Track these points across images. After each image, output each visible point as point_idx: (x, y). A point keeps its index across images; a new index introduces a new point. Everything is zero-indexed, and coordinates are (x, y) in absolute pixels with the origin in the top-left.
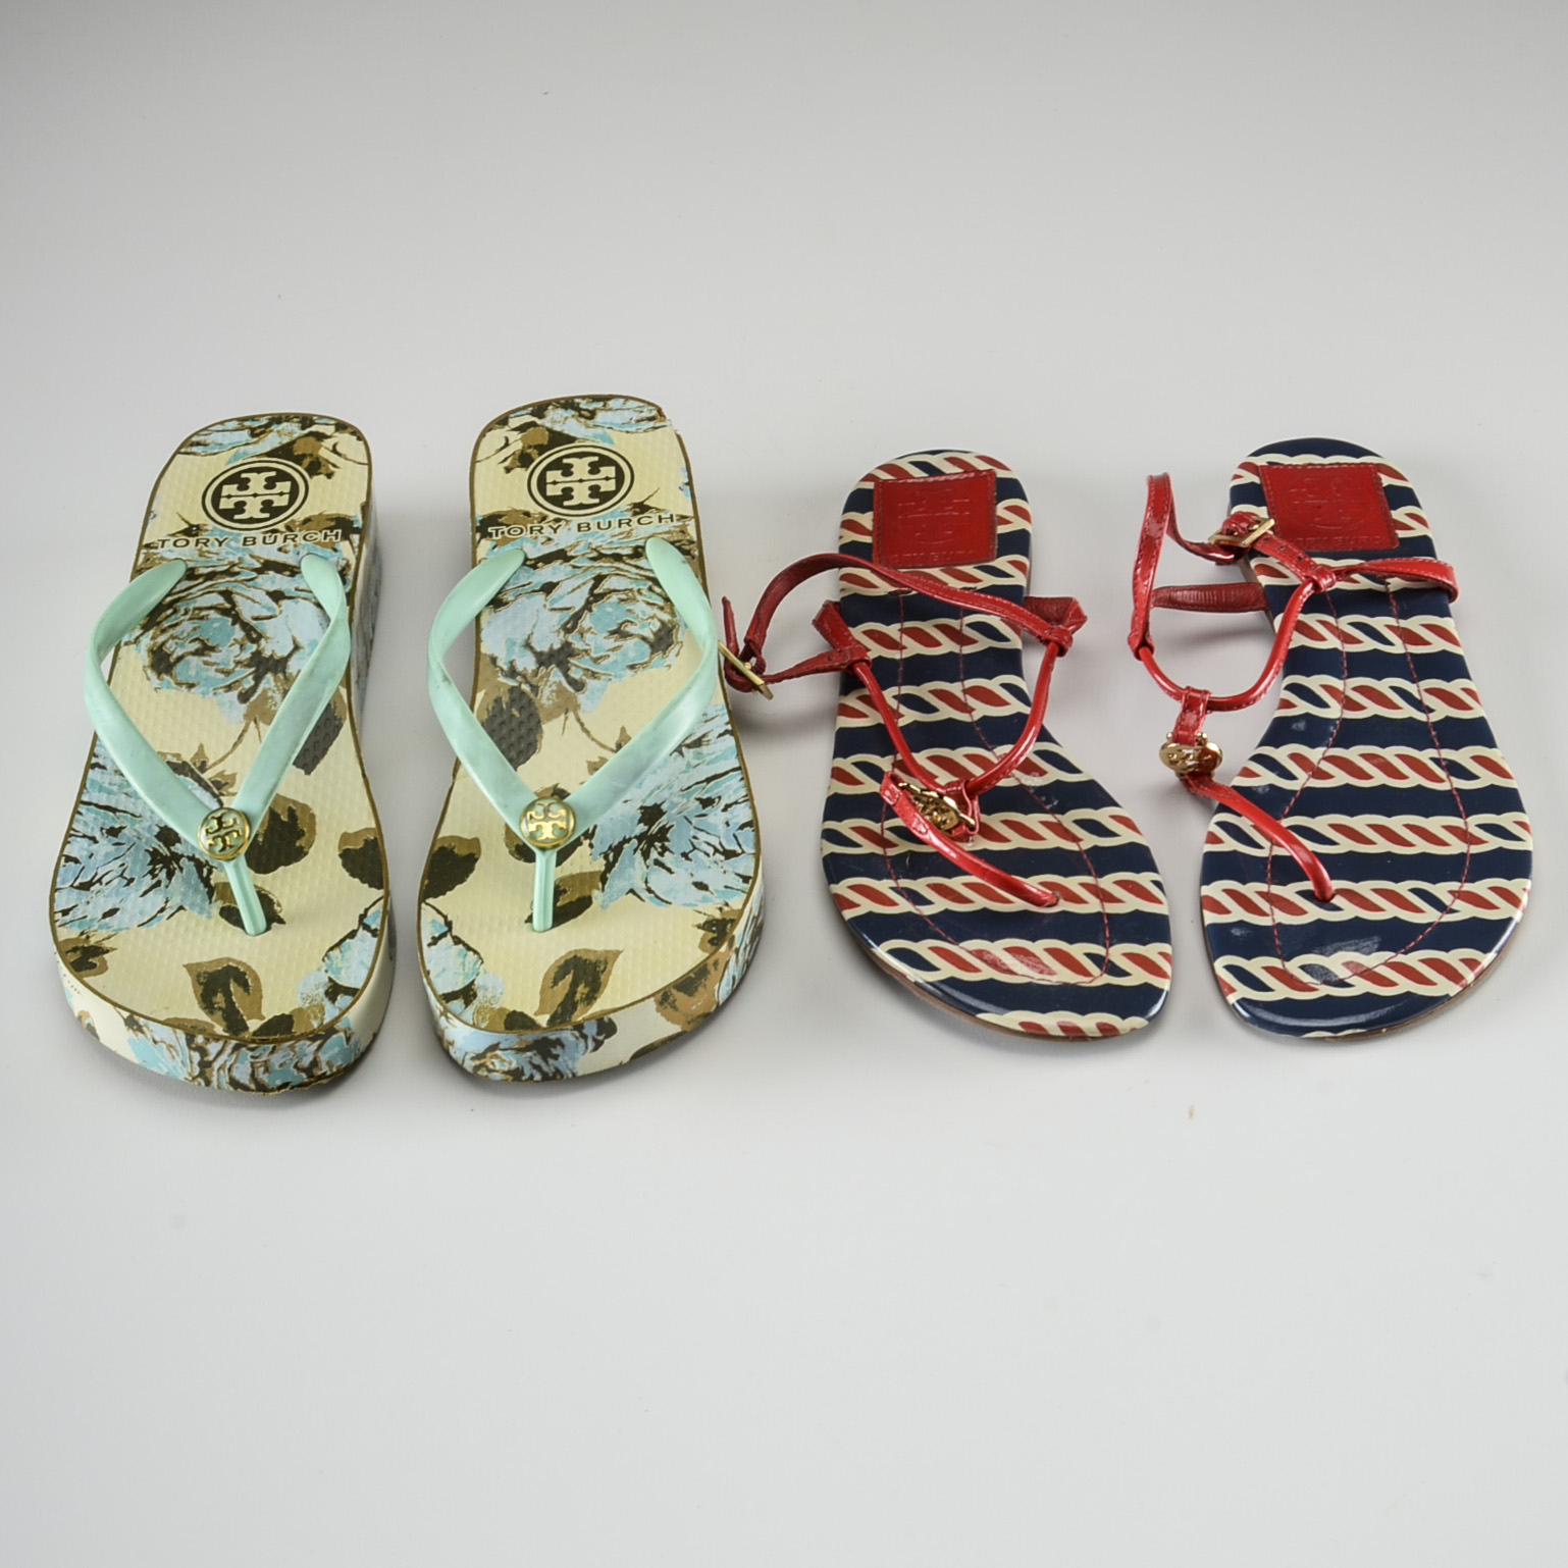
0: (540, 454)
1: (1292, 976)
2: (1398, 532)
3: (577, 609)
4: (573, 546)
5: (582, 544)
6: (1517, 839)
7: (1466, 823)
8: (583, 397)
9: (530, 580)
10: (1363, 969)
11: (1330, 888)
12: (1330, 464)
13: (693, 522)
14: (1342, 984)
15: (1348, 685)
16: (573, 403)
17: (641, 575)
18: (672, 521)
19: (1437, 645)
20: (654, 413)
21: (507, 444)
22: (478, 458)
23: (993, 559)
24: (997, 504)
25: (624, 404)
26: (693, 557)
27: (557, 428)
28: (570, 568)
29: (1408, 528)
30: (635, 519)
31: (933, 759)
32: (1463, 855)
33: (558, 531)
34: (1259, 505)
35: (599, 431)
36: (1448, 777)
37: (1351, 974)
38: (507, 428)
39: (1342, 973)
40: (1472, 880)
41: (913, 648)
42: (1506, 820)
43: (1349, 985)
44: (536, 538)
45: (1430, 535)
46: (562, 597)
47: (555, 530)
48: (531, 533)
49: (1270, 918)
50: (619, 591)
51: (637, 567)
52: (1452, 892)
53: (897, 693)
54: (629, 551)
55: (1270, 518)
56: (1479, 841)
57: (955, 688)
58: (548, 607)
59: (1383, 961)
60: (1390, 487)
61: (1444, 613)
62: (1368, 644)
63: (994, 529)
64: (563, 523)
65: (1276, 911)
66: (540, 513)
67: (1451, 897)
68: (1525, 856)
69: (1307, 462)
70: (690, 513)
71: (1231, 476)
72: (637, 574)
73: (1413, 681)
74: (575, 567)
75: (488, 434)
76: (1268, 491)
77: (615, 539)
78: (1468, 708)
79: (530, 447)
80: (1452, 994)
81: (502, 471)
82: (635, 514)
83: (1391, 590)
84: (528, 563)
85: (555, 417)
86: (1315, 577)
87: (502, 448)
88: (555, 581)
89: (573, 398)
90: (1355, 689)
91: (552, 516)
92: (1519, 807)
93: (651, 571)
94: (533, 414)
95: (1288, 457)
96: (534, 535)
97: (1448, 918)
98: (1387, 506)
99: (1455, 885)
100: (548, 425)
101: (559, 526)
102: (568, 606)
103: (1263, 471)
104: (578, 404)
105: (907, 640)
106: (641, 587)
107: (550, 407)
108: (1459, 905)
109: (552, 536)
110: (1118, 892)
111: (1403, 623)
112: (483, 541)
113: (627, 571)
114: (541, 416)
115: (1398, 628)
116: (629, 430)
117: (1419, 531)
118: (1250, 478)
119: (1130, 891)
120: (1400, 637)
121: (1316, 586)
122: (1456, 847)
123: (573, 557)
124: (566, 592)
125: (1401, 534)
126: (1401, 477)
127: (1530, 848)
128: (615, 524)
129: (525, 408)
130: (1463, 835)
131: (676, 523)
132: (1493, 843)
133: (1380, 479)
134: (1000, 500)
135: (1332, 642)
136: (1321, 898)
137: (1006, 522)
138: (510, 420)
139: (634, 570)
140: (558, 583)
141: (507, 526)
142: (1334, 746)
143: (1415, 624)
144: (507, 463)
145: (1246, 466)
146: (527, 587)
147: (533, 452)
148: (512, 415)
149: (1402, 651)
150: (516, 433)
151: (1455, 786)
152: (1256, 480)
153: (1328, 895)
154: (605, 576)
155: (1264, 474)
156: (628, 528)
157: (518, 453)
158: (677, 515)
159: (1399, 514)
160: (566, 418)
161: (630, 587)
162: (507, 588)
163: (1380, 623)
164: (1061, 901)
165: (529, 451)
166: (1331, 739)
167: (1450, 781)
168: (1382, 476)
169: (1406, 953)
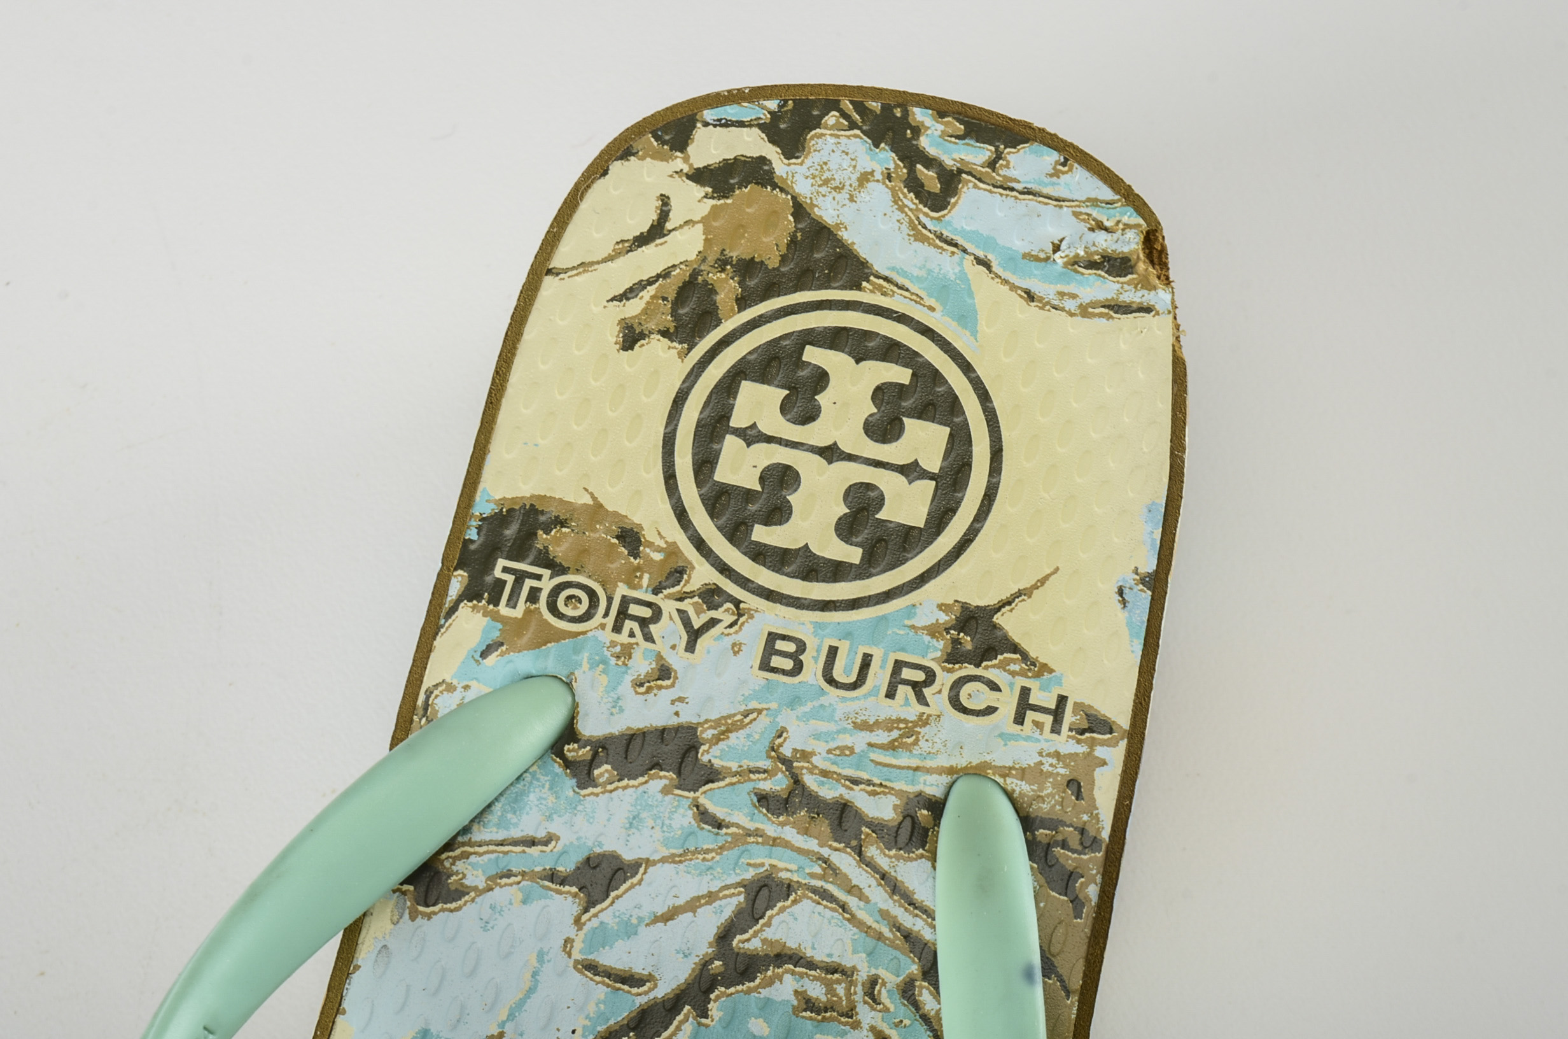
0: (743, 303)
3: (663, 989)
4: (727, 727)
5: (761, 727)
8: (942, 108)
9: (553, 828)
13: (1114, 755)
16: (905, 122)
17: (897, 927)
18: (1056, 729)
20: (1130, 244)
21: (656, 231)
22: (556, 262)
25: (1056, 174)
26: (1077, 903)
27: (827, 211)
28: (685, 818)
30: (945, 679)
33: (703, 642)
35: (947, 263)
38: (679, 164)
44: (626, 652)
46: (629, 930)
47: (694, 635)
48: (617, 629)
50: (811, 965)
51: (895, 888)
54: (884, 809)
58: (577, 955)
64: (724, 614)
66: (672, 551)
70: (1121, 714)
72: (884, 914)
74: (704, 816)
75: (616, 167)
77: (859, 740)
79: (723, 263)
81: (612, 335)
82: (954, 657)
84: (571, 750)
85: (836, 160)
87: (642, 240)
88: (628, 856)
89: (906, 100)
91: (702, 574)
93: (929, 913)
94: (771, 130)
96: (623, 637)
100: (803, 188)
101: (713, 622)
102: (639, 968)
104: (917, 131)
106: (883, 973)
107: (832, 118)
109: (677, 660)
112: (465, 609)
113: (852, 890)
114: (792, 146)
116: (1037, 288)
123: (711, 775)
124: (646, 912)
128: (879, 676)
129: (757, 94)
131: (1066, 743)
138: (700, 134)
139: (879, 896)
140: (635, 866)
141: (557, 568)
144: (634, 308)
146: (534, 851)
147: (727, 287)
148: (709, 115)
150: (698, 191)
154: (789, 889)
156: (913, 710)
157: (679, 276)
158: (1078, 706)
160: (865, 178)
161: (847, 962)
162: (478, 835)
165: (714, 277)
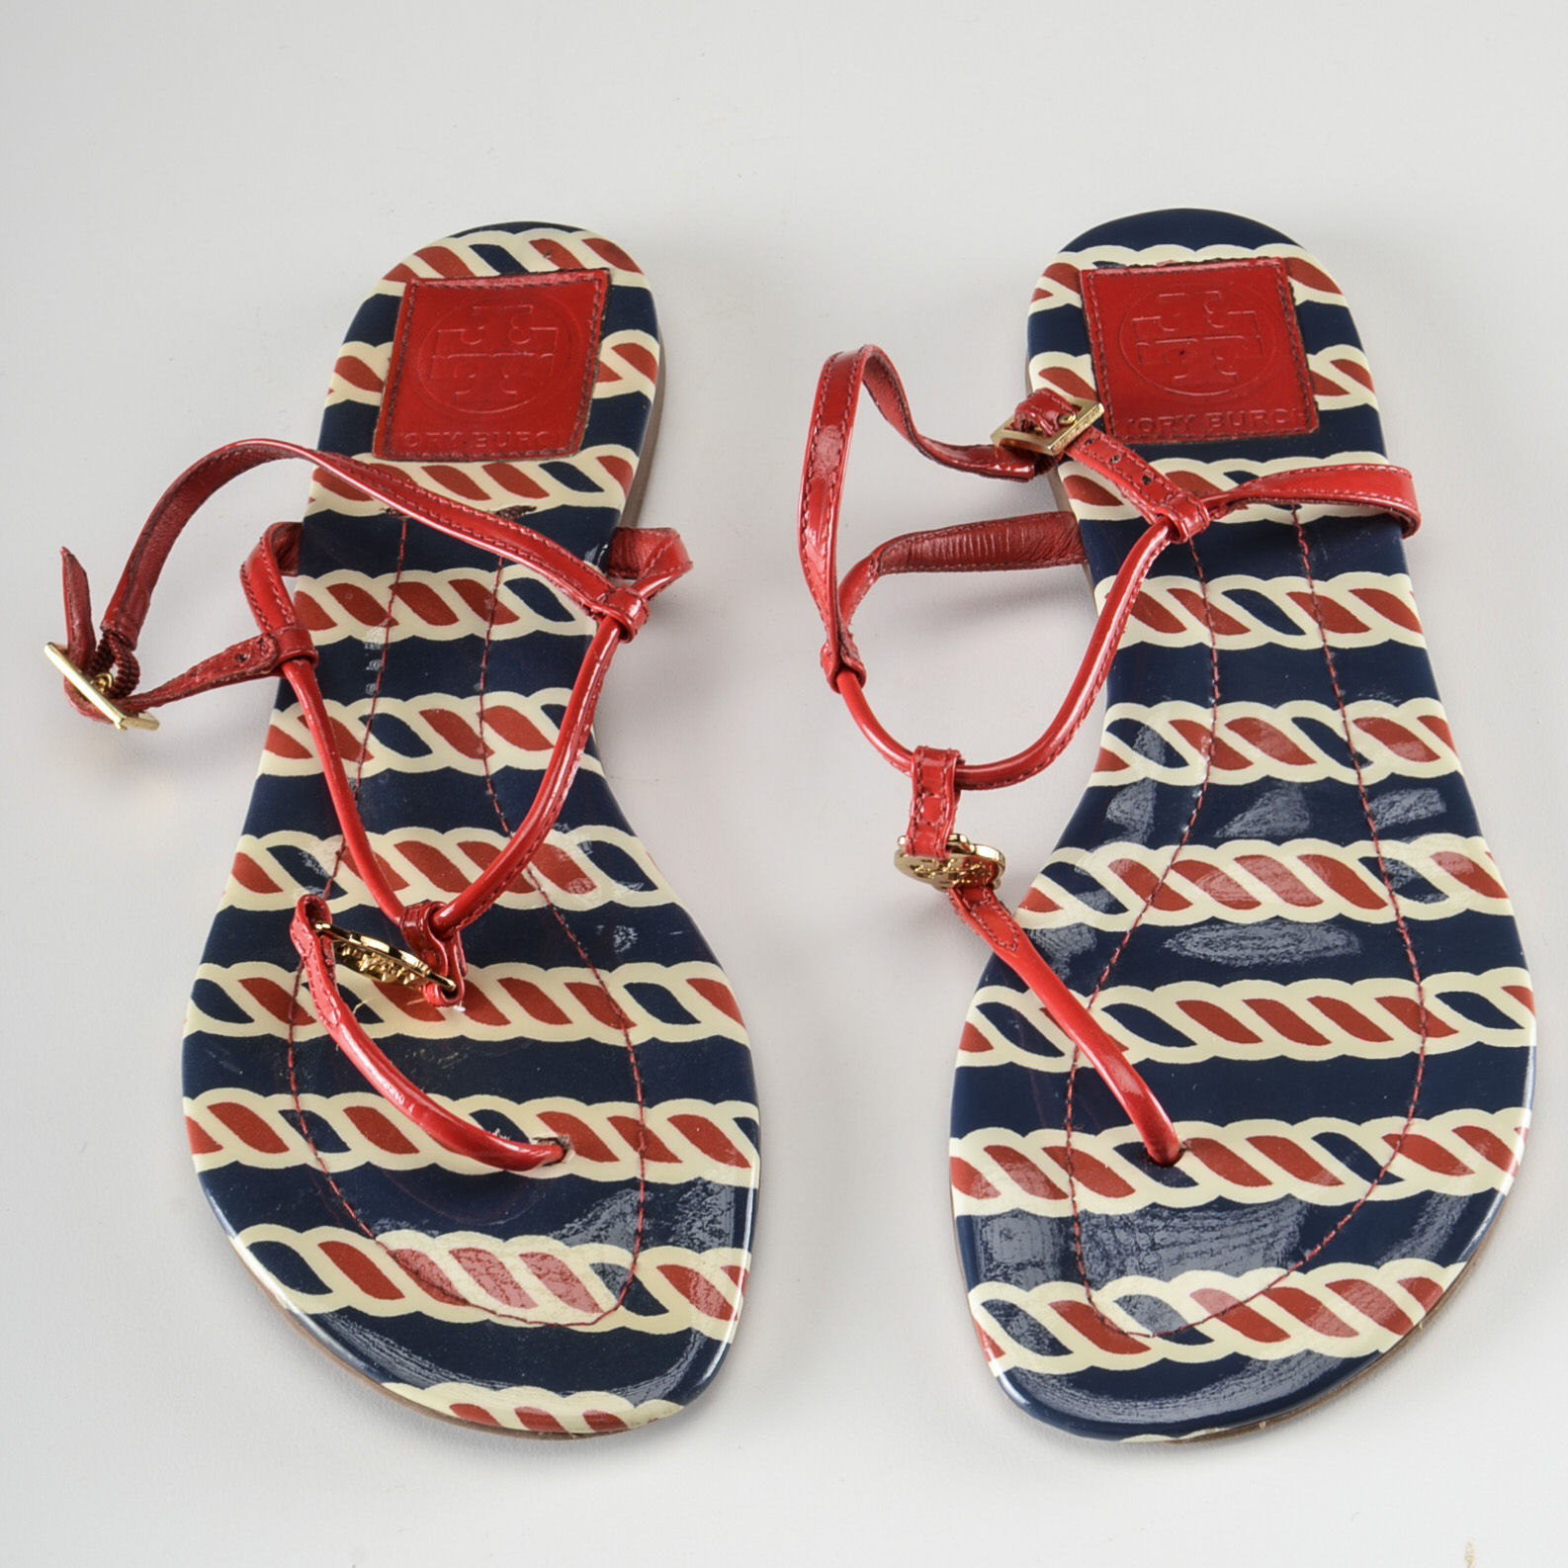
1: (1103, 1319)
2: (1318, 398)
6: (1508, 1023)
7: (1420, 989)
10: (1230, 1304)
11: (1175, 1140)
12: (1206, 262)
14: (1190, 1336)
15: (1219, 718)
19: (1380, 630)
23: (574, 451)
24: (602, 338)
29: (1335, 390)
31: (408, 849)
32: (1412, 1058)
34: (1076, 353)
36: (1392, 896)
37: (1208, 1315)
39: (1192, 1313)
40: (1427, 1113)
41: (410, 624)
42: (1490, 985)
43: (1203, 1339)
45: (1375, 405)
49: (1067, 1202)
52: (1390, 1139)
53: (367, 711)
55: (1098, 397)
56: (1443, 1030)
57: (466, 709)
59: (1264, 1286)
60: (1308, 305)
61: (1393, 564)
62: (1259, 634)
63: (590, 388)
65: (1080, 1188)
67: (1389, 1150)
68: (1518, 1058)
69: (1165, 259)
71: (1031, 294)
73: (1335, 706)
76: (1095, 322)
78: (1431, 756)
80: (1383, 1350)
83: (1301, 521)
86: (1173, 518)
90: (1233, 726)
92: (1514, 958)
95: (1131, 251)
97: (1383, 1193)
98: (1300, 345)
99: (1394, 1124)
103: (1087, 280)
105: (402, 611)
108: (1401, 1165)
110: (674, 1140)
111: (1322, 588)
115: (1312, 596)
117: (1355, 396)
118: (1065, 296)
119: (694, 1139)
120: (1314, 616)
121: (1175, 532)
122: (1402, 1041)
125: (1325, 403)
126: (1326, 284)
127: (1531, 1042)
130: (1412, 1014)
132: (1467, 1033)
133: (1292, 290)
134: (608, 329)
135: (1195, 633)
136: (1159, 1162)
137: (612, 376)
142: (1193, 841)
143: (1341, 588)
145: (1058, 272)
149: (1317, 644)
151: (1403, 913)
152: (1074, 299)
153: (1172, 1152)
155: (1088, 288)
159: (1321, 363)
163: (1279, 590)
164: (572, 1155)
166: (1186, 829)
167: (1394, 902)
168: (1296, 285)
169: (1304, 1269)
